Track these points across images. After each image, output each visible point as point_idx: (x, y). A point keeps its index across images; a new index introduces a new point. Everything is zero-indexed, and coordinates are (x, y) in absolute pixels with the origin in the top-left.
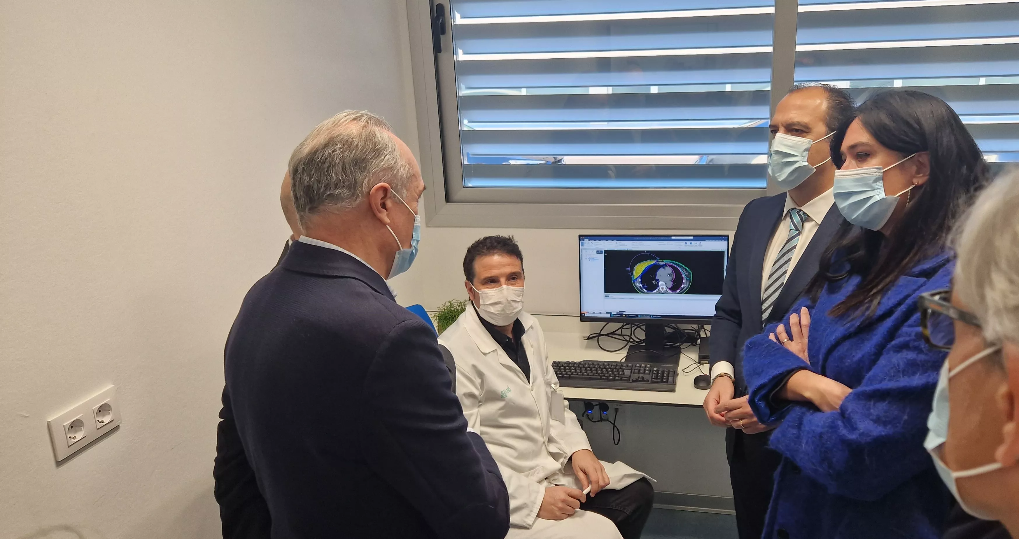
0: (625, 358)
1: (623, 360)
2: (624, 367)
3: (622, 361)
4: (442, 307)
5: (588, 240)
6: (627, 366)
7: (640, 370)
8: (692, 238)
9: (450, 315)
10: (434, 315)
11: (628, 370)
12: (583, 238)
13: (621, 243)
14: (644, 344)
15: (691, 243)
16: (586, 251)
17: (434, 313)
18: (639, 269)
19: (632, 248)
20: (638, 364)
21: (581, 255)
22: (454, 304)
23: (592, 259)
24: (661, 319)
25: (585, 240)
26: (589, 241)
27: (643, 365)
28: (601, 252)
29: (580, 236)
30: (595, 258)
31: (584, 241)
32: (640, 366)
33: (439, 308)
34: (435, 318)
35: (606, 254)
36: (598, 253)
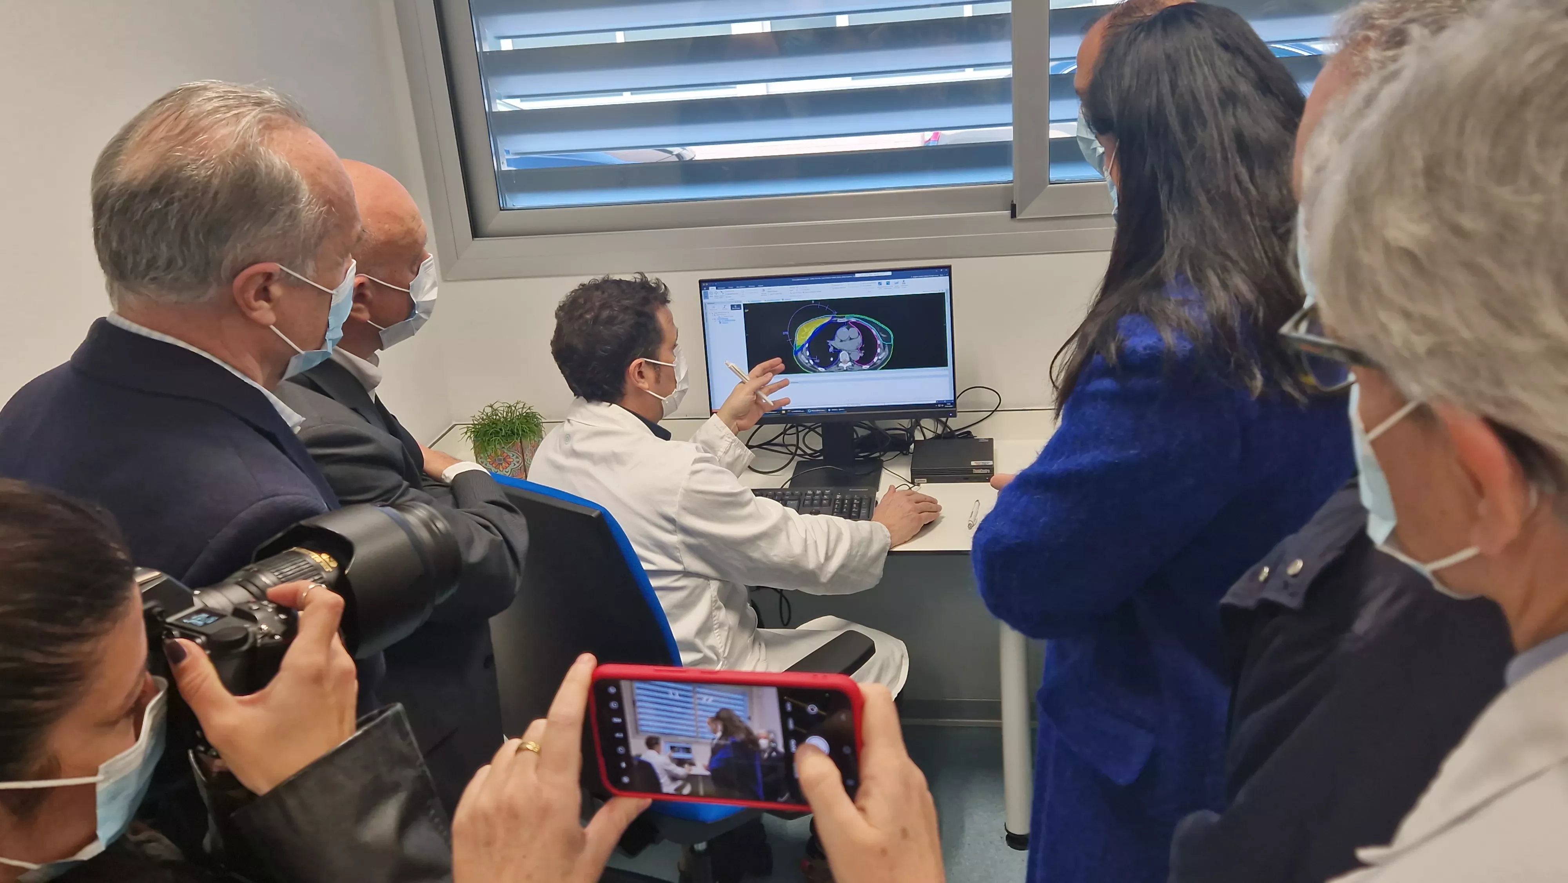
0: (789, 482)
1: (787, 486)
2: (787, 497)
3: (784, 487)
4: (479, 416)
5: (715, 288)
6: (792, 494)
7: (813, 500)
8: (890, 273)
9: (493, 428)
10: (466, 429)
11: (794, 502)
12: (707, 284)
13: (769, 289)
14: (822, 458)
15: (888, 283)
16: (714, 307)
17: (465, 426)
18: (804, 333)
19: (790, 296)
20: (809, 490)
21: (706, 313)
22: (498, 409)
23: (724, 321)
24: (845, 413)
25: (710, 288)
26: (717, 289)
27: (818, 492)
28: (739, 306)
29: (701, 282)
30: (730, 319)
31: (708, 289)
32: (814, 494)
33: (474, 416)
34: (469, 434)
35: (746, 311)
36: (733, 308)
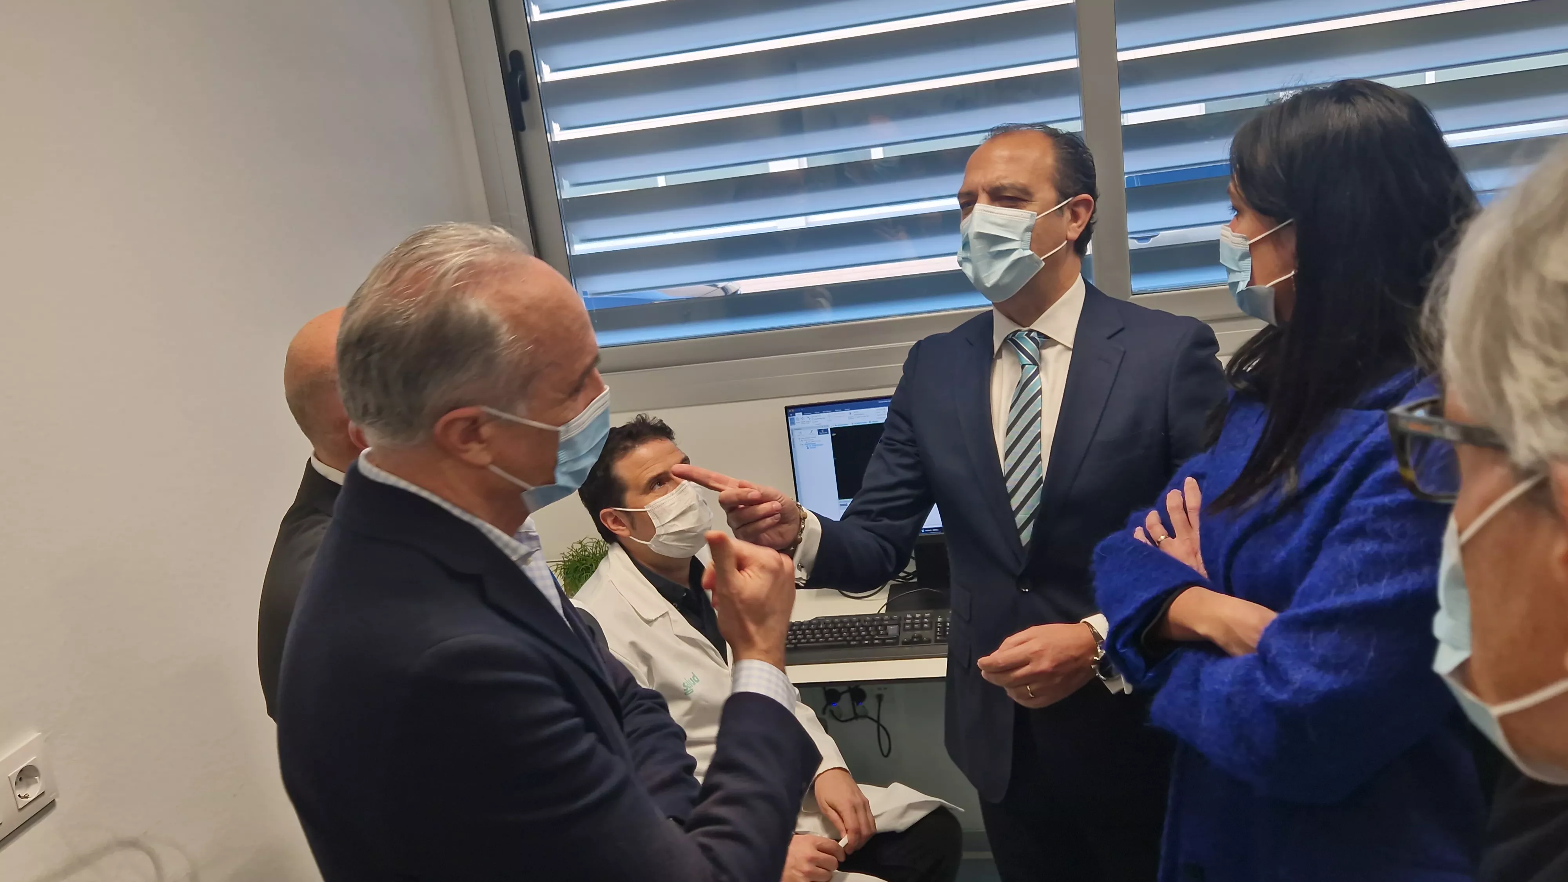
0: (885, 607)
1: (883, 611)
2: (887, 622)
3: (880, 612)
4: (568, 553)
5: (801, 413)
6: (892, 619)
7: (913, 624)
9: (583, 564)
10: (556, 567)
11: (894, 627)
12: (793, 411)
13: (857, 412)
14: (915, 580)
16: (801, 433)
17: (555, 563)
20: (909, 614)
21: (793, 439)
22: (587, 544)
23: (811, 445)
25: (796, 414)
26: (803, 414)
27: (918, 616)
28: (826, 430)
29: (787, 408)
30: (817, 443)
31: (795, 415)
32: (914, 618)
33: (564, 554)
34: (558, 571)
35: (834, 435)
36: (820, 433)
